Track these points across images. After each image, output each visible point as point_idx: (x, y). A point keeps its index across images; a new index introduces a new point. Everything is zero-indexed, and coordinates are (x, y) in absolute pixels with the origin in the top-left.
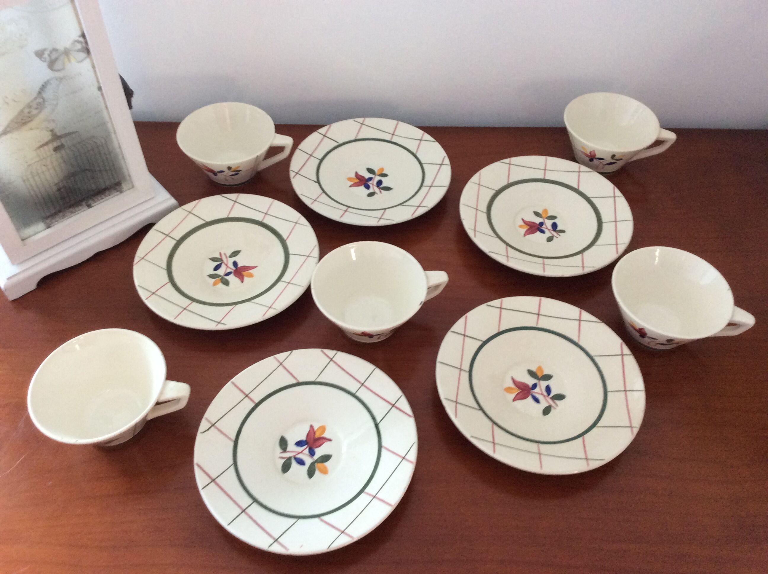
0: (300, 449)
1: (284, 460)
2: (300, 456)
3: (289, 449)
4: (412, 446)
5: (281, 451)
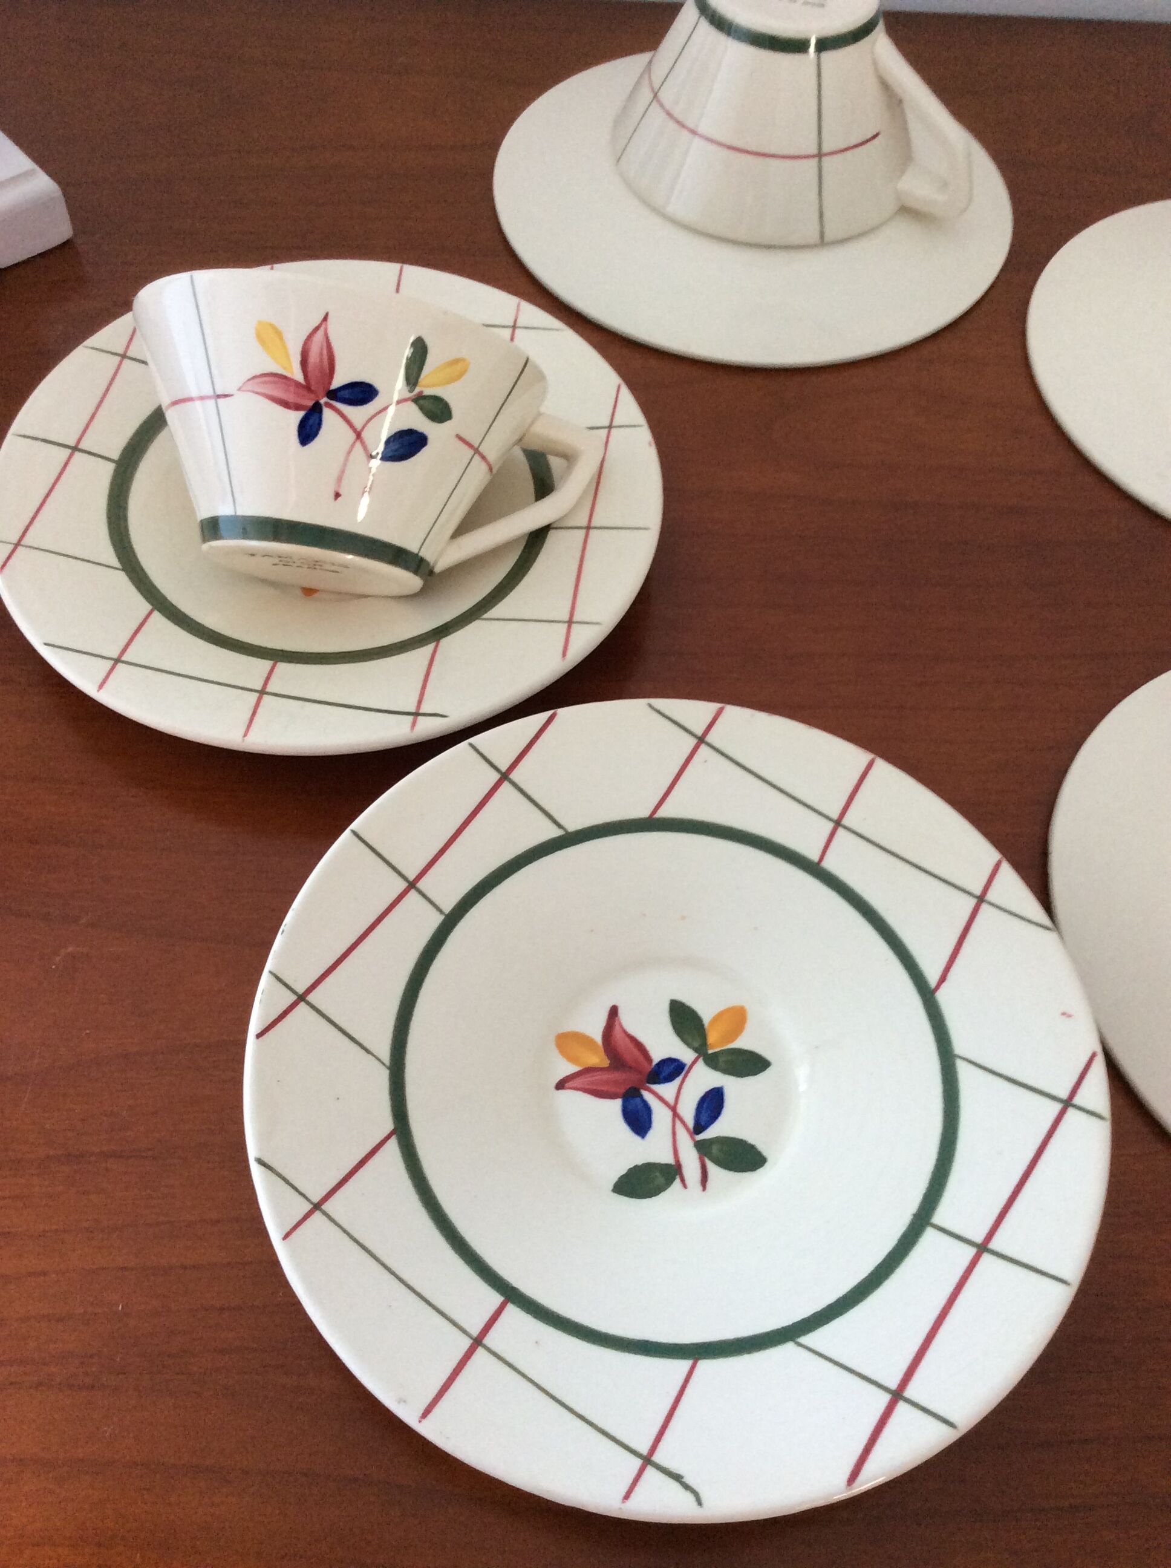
0: (661, 1116)
1: (712, 1168)
2: (688, 1110)
3: (665, 1157)
4: (659, 712)
5: (677, 1183)
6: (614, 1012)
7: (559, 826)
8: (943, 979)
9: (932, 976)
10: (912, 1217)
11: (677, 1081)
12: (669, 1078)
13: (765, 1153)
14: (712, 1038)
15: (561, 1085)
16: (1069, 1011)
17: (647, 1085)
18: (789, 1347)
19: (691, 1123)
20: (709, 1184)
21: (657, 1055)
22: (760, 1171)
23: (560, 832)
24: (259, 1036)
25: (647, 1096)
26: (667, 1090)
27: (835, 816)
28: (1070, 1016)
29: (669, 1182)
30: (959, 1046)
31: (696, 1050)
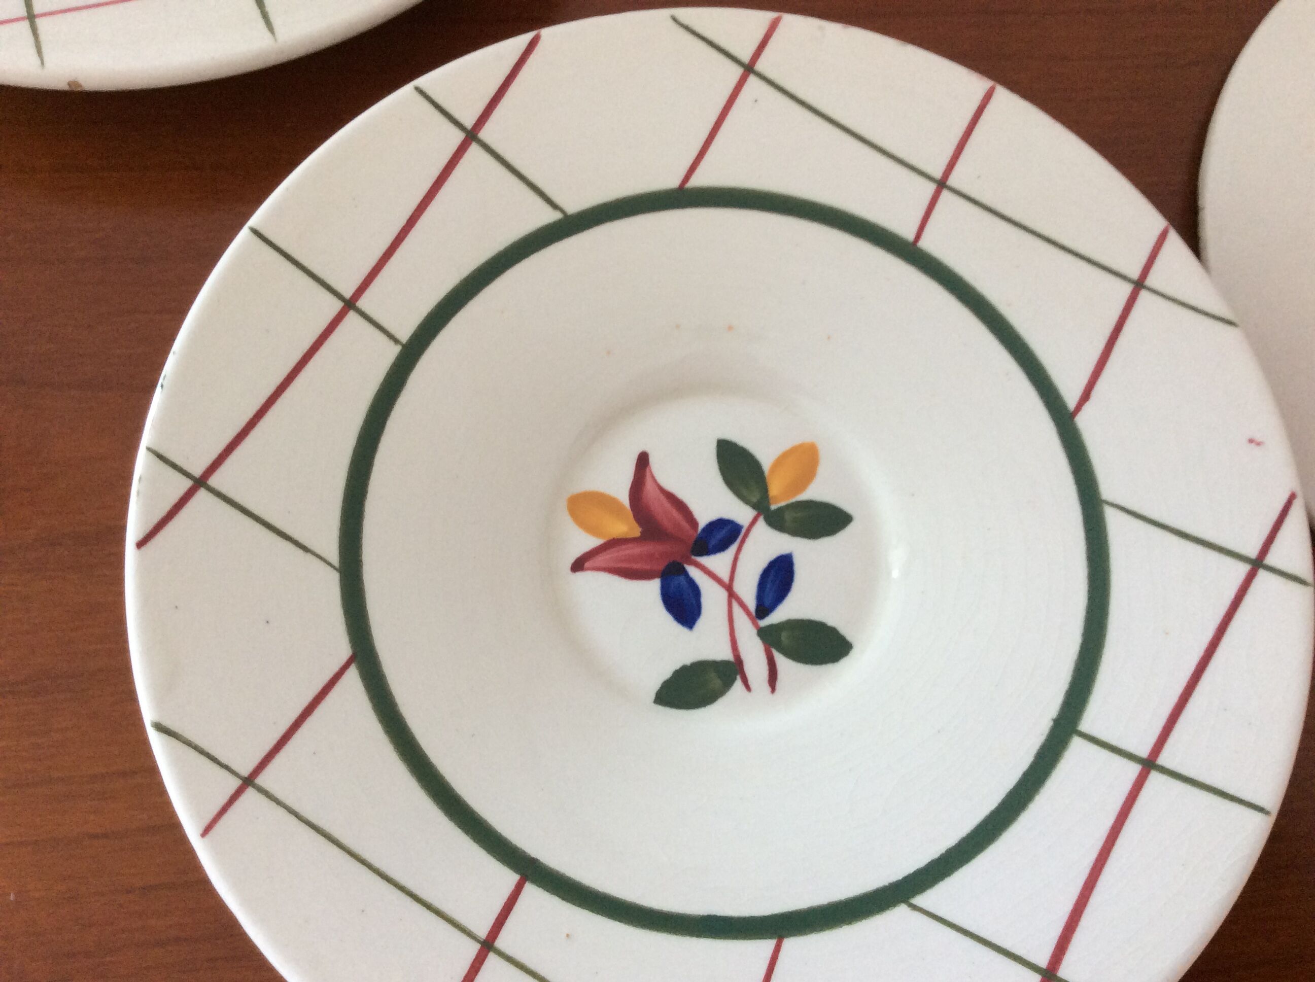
0: (711, 597)
3: (720, 652)
4: (687, 28)
5: (738, 685)
6: (643, 461)
7: (555, 206)
8: (1086, 396)
9: (1070, 395)
10: (1051, 723)
11: (733, 548)
12: (722, 546)
13: (849, 638)
14: (775, 488)
15: (578, 565)
16: (1258, 438)
17: (693, 557)
18: (901, 912)
19: (752, 604)
20: (779, 684)
21: (704, 516)
22: (845, 663)
23: (557, 216)
24: (140, 544)
25: (694, 573)
26: (719, 562)
27: (938, 174)
28: (1258, 444)
29: (727, 685)
30: (1108, 489)
31: (754, 506)
